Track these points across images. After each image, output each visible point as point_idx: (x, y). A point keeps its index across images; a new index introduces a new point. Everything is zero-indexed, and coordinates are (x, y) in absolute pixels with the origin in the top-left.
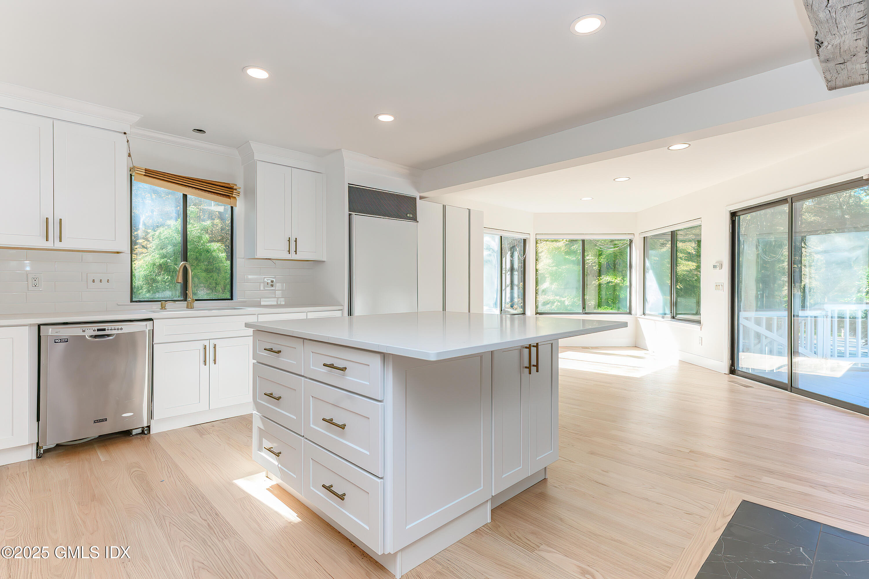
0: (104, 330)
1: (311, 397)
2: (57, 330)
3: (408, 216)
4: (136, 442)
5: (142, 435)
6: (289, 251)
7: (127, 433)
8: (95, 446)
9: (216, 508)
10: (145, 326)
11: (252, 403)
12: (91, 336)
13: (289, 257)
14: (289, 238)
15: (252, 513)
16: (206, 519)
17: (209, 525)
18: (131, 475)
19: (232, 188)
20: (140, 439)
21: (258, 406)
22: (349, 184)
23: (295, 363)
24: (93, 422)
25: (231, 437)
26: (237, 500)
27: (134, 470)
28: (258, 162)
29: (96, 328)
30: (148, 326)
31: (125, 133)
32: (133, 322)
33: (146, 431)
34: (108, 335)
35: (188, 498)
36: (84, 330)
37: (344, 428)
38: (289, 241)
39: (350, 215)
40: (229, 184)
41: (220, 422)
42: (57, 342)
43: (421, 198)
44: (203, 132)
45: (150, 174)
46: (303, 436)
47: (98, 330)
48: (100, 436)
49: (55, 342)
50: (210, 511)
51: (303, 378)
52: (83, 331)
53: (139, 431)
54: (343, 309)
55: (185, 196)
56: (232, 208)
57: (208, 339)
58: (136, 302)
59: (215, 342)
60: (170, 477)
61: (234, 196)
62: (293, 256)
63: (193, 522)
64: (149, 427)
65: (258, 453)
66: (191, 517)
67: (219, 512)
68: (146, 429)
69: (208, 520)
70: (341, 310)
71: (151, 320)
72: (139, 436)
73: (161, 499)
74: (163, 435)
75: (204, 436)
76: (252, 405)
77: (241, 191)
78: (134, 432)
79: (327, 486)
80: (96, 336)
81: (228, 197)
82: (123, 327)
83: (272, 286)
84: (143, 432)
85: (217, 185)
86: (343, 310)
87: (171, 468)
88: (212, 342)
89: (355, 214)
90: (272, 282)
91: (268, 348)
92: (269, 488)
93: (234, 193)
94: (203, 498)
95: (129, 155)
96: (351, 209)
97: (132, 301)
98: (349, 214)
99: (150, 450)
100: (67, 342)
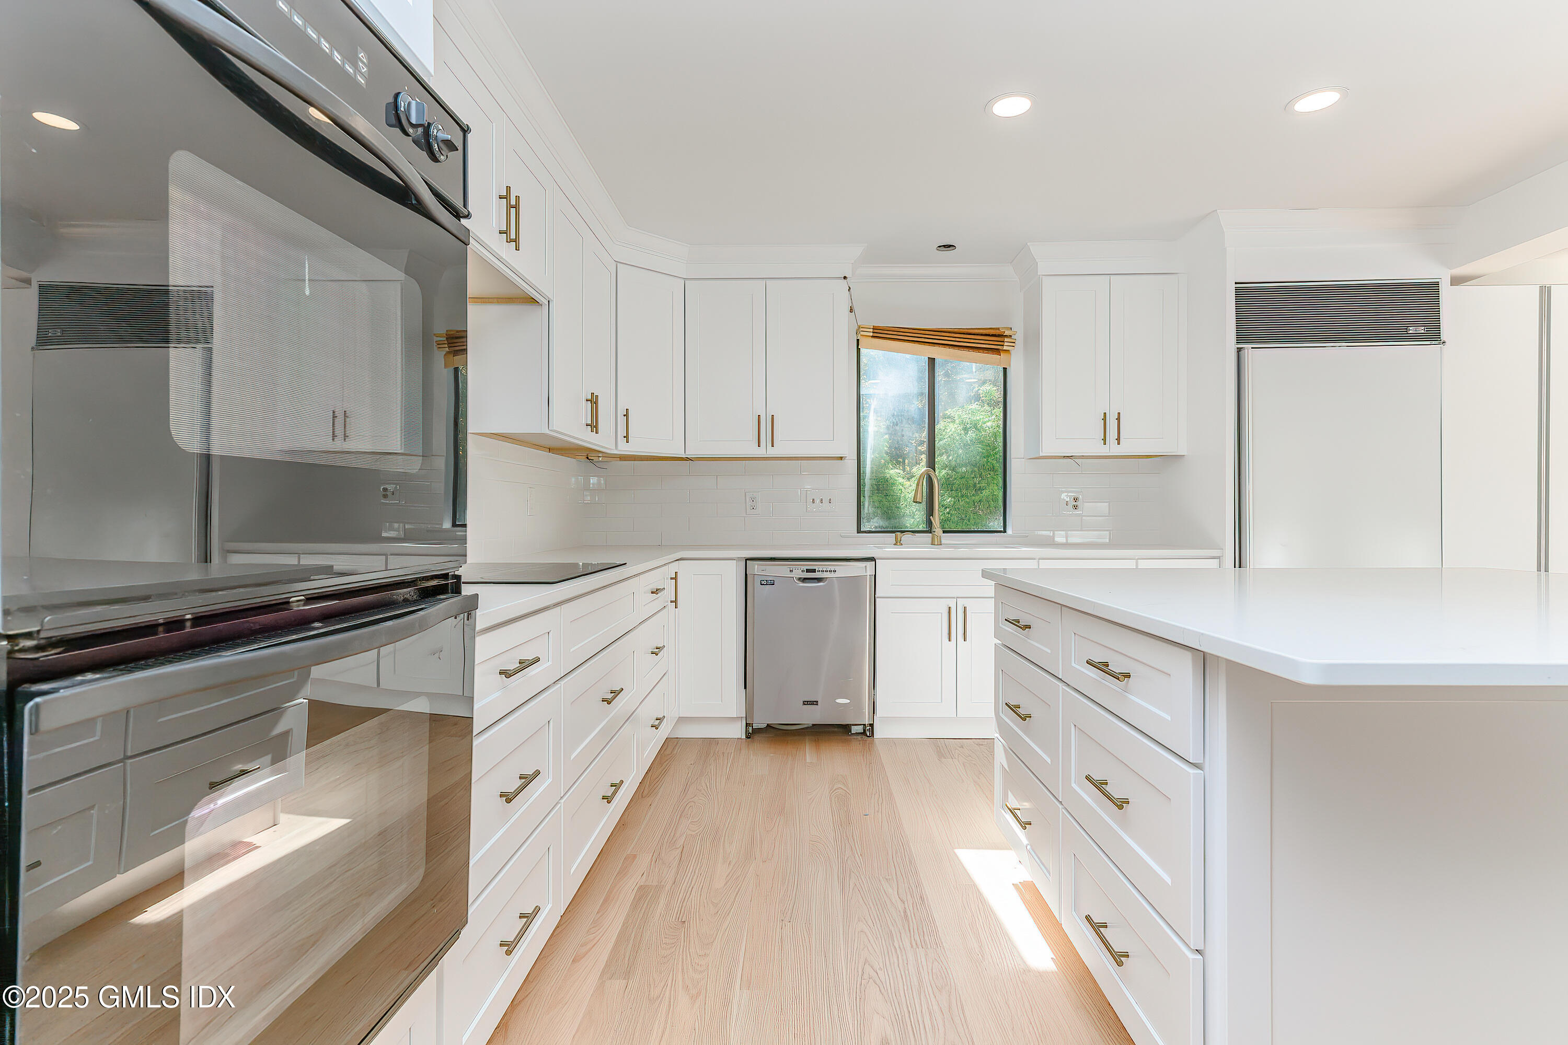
0: (814, 571)
1: (1073, 727)
2: (763, 568)
3: (1410, 332)
4: (856, 745)
5: (864, 737)
6: (1104, 440)
7: (845, 729)
8: (807, 738)
9: (923, 887)
10: (865, 568)
11: (994, 719)
12: (799, 579)
13: (1103, 450)
14: (1105, 414)
15: (977, 919)
16: (905, 899)
17: (905, 912)
18: (833, 792)
19: (1002, 335)
20: (858, 743)
21: (1001, 725)
22: (1236, 283)
23: (1049, 651)
24: (802, 703)
25: (982, 773)
26: (960, 885)
27: (840, 786)
28: (1044, 278)
29: (805, 568)
30: (868, 569)
31: (845, 278)
32: (850, 561)
33: (868, 731)
34: (819, 580)
35: (890, 853)
36: (791, 569)
37: (1120, 807)
38: (1104, 419)
39: (1239, 350)
40: (998, 329)
41: (974, 742)
42: (763, 584)
43: (1456, 281)
44: (953, 248)
45: (880, 333)
46: (1061, 802)
47: (808, 571)
48: (814, 725)
49: (761, 584)
50: (913, 888)
51: (1060, 684)
52: (790, 571)
53: (860, 729)
54: (1221, 555)
55: (932, 361)
56: (1005, 369)
57: (955, 596)
58: (865, 532)
59: (968, 603)
60: (878, 812)
61: (1005, 348)
62: (1115, 450)
63: (885, 896)
64: (872, 725)
65: (1002, 813)
66: (885, 887)
67: (927, 898)
68: (868, 728)
69: (906, 903)
70: (1219, 558)
71: (873, 559)
72: (859, 737)
73: (856, 843)
74: (891, 742)
75: (943, 760)
76: (994, 724)
77: (1019, 337)
78: (855, 729)
79: (1095, 922)
80: (804, 580)
81: (997, 351)
82: (836, 568)
83: (1075, 507)
84: (864, 733)
85: (978, 335)
86: (1221, 558)
87: (884, 798)
88: (961, 603)
89: (1252, 348)
90: (1076, 500)
91: (1011, 618)
92: (1018, 884)
93: (1006, 344)
94: (910, 862)
95: (851, 311)
96: (1243, 336)
97: (859, 531)
98: (1238, 348)
99: (865, 762)
100: (773, 584)
